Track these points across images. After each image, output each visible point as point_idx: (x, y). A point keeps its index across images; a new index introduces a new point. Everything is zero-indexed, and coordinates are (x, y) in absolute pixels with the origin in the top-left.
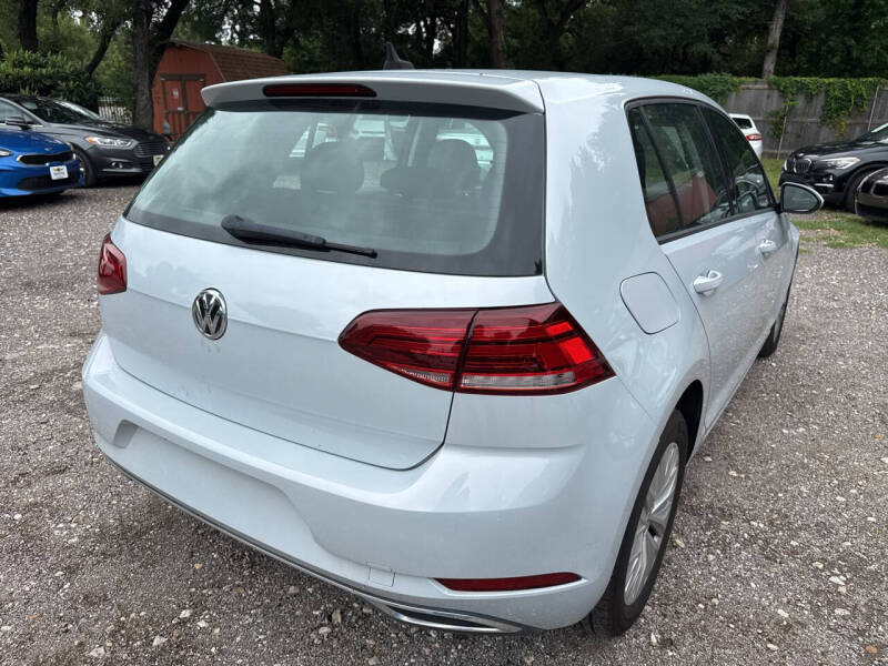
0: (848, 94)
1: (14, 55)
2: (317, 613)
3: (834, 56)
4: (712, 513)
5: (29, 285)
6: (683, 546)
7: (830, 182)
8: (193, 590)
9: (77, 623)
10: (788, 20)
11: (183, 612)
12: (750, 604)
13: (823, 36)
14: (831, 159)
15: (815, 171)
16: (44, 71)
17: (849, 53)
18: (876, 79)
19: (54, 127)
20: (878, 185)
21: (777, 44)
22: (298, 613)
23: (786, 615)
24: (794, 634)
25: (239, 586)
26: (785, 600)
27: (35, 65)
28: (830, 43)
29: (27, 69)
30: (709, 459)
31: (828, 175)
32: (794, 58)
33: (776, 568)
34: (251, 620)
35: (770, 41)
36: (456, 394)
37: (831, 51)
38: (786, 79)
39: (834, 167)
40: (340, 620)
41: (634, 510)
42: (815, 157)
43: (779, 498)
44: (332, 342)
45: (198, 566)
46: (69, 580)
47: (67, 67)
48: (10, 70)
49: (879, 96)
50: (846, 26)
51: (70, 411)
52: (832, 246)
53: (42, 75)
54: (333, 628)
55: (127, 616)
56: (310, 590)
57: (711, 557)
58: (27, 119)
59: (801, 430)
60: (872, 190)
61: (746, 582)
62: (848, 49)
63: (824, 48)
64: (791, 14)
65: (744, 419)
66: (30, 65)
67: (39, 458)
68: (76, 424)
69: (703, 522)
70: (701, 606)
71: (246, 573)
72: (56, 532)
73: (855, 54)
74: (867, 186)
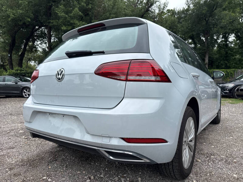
0: (228, 73)
1: (16, 68)
2: (86, 177)
3: (223, 66)
4: (208, 154)
5: (11, 114)
6: (200, 161)
7: (227, 91)
8: (48, 173)
9: (10, 180)
10: (209, 57)
11: (44, 177)
12: (225, 174)
13: (219, 61)
14: (226, 85)
15: (223, 88)
16: (23, 72)
17: (226, 65)
18: (235, 69)
19: (24, 83)
20: (240, 89)
21: (208, 63)
22: (80, 177)
23: (237, 176)
24: (240, 180)
25: (62, 172)
26: (235, 173)
27: (21, 71)
28: (221, 63)
29: (19, 71)
30: (205, 144)
31: (227, 89)
32: (212, 67)
33: (230, 166)
34: (65, 179)
35: (206, 62)
36: (127, 82)
37: (222, 65)
38: (211, 70)
39: (228, 87)
40: (93, 178)
41: (182, 123)
42: (222, 85)
43: (228, 151)
44: (93, 73)
45: (50, 167)
46: (10, 171)
47: (29, 71)
48: (15, 72)
49: (236, 73)
50: (224, 58)
51: (17, 137)
52: (231, 104)
53: (22, 73)
54: (91, 180)
55: (26, 178)
56: (84, 172)
57: (210, 164)
58: (17, 81)
59: (231, 137)
60: (239, 91)
61: (222, 169)
62: (226, 64)
63: (220, 64)
64: (210, 56)
65: (214, 136)
66: (20, 70)
67: (7, 146)
68: (19, 139)
69: (206, 156)
70: (208, 174)
71: (65, 169)
72: (8, 160)
73: (228, 65)
74: (238, 90)
